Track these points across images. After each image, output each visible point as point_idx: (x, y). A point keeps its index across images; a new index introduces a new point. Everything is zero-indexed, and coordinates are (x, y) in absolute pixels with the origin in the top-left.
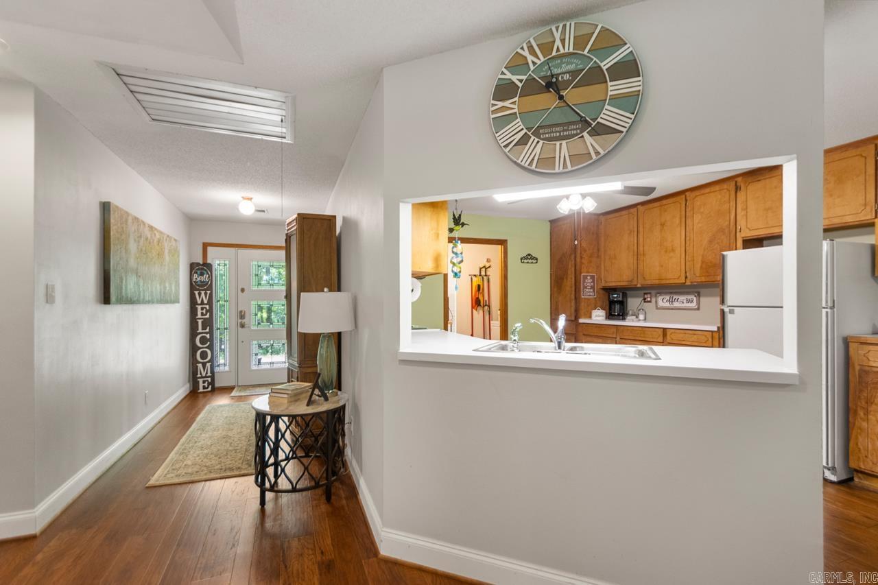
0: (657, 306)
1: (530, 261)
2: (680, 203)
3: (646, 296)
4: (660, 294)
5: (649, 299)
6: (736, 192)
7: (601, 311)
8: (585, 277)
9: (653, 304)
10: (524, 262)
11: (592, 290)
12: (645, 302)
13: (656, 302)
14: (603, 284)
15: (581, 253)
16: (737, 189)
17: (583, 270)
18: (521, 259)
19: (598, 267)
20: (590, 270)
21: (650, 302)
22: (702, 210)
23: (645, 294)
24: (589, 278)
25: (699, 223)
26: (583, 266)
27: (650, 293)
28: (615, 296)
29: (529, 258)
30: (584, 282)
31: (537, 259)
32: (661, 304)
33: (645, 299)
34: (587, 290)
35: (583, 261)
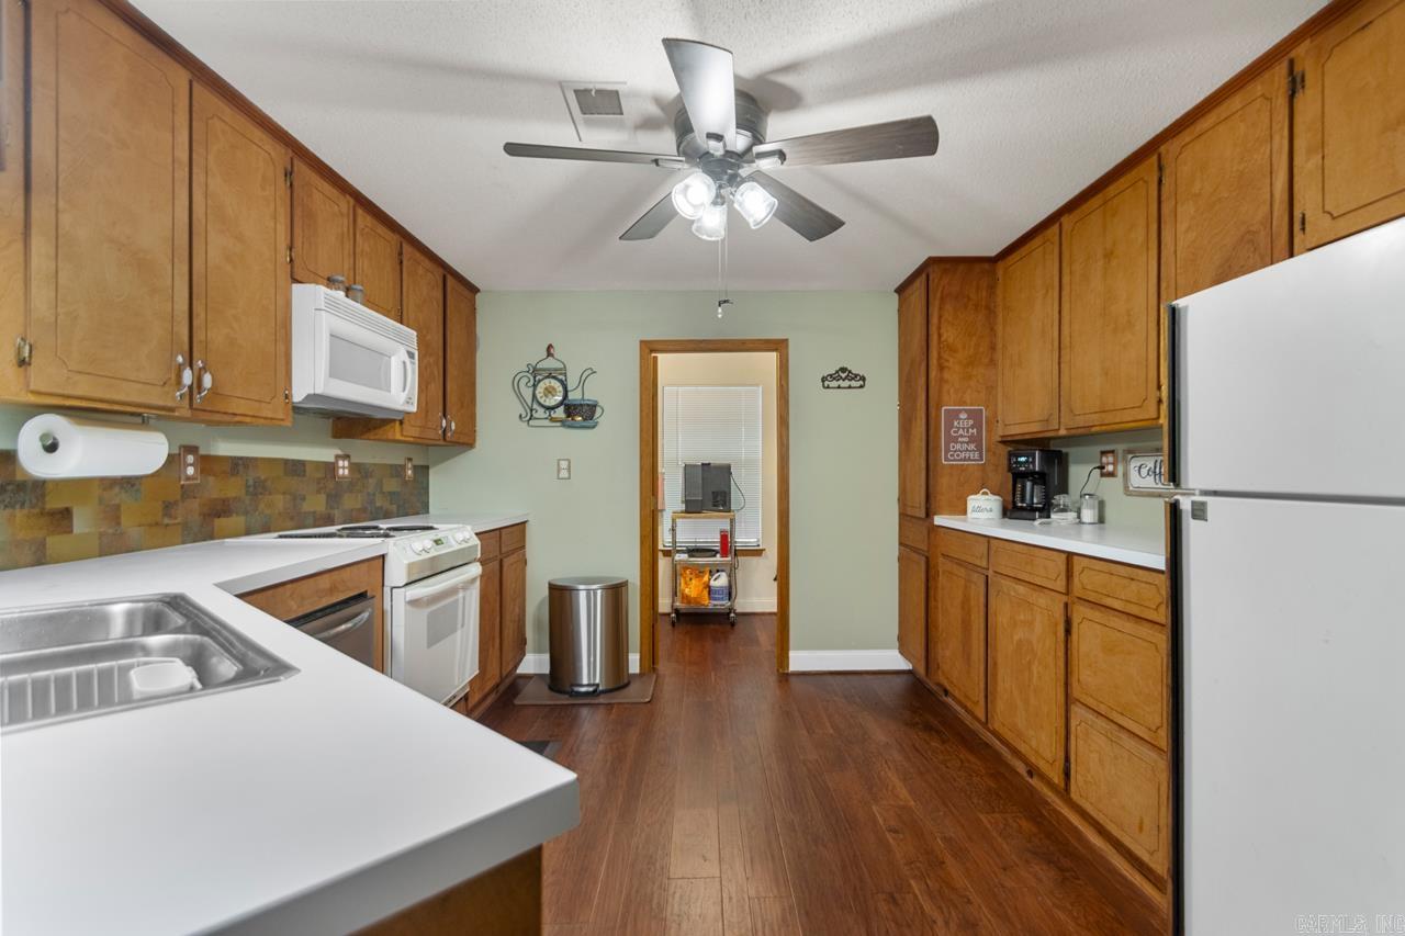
0: (1126, 487)
1: (847, 383)
2: (1146, 182)
3: (1104, 459)
4: (1133, 452)
5: (1110, 468)
6: (1292, 97)
7: (991, 497)
8: (953, 415)
9: (1118, 481)
10: (828, 387)
11: (972, 446)
12: (1102, 475)
13: (1126, 475)
14: (1000, 431)
15: (940, 358)
16: (1295, 84)
17: (945, 398)
18: (824, 379)
19: (991, 389)
20: (967, 398)
21: (1111, 475)
22: (1196, 188)
23: (1103, 453)
24: (963, 416)
25: (1189, 229)
26: (946, 387)
27: (1112, 452)
28: (1023, 459)
29: (846, 377)
30: (949, 426)
31: (863, 379)
32: (1136, 481)
33: (1102, 468)
34: (958, 446)
35: (946, 375)
